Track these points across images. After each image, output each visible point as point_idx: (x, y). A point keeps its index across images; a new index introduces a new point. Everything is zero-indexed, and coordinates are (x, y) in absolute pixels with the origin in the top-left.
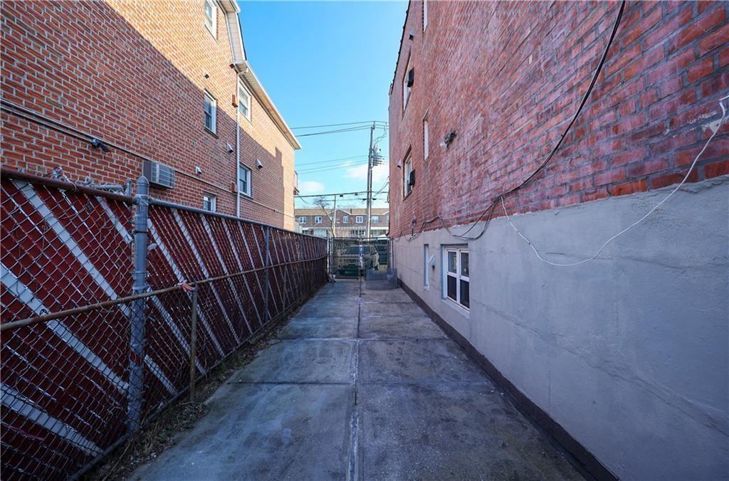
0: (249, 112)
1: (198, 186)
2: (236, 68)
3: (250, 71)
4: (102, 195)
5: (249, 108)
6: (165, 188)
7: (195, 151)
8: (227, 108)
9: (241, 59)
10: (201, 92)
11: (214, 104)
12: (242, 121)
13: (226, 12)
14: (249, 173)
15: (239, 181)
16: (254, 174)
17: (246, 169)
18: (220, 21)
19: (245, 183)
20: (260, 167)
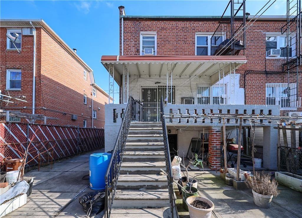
0: (96, 95)
1: (82, 118)
2: (92, 85)
3: (96, 85)
4: (66, 127)
5: (96, 94)
6: (75, 120)
7: (81, 110)
8: (89, 96)
9: (93, 83)
10: (83, 95)
11: (86, 96)
12: (94, 98)
13: (89, 72)
14: (96, 112)
15: (93, 115)
16: (98, 112)
17: (95, 111)
18: (88, 75)
19: (95, 115)
20: (99, 110)
